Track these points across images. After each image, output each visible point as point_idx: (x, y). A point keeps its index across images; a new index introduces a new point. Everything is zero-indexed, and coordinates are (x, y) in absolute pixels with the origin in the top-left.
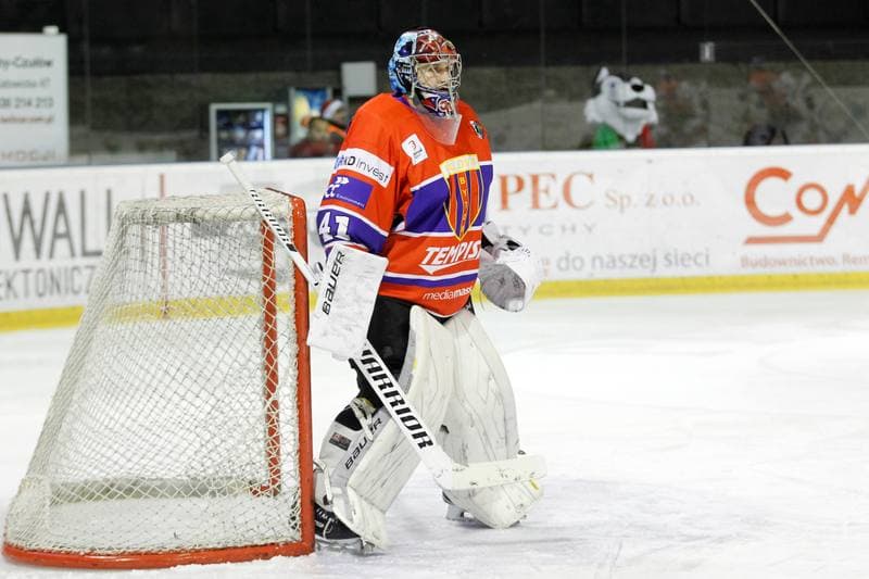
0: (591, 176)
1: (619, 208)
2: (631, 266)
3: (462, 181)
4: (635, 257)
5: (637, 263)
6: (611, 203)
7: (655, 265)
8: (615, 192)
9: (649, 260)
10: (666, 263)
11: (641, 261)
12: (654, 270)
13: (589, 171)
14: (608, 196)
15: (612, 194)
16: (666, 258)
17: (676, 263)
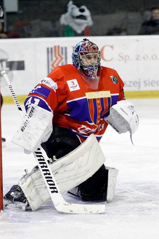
0: (112, 47)
1: (124, 61)
2: (129, 86)
3: (98, 102)
4: (131, 82)
5: (132, 85)
6: (121, 59)
7: (140, 85)
8: (122, 54)
9: (137, 83)
10: (145, 85)
11: (134, 84)
12: (139, 87)
13: (111, 45)
14: (120, 56)
15: (121, 55)
16: (145, 82)
17: (149, 85)
